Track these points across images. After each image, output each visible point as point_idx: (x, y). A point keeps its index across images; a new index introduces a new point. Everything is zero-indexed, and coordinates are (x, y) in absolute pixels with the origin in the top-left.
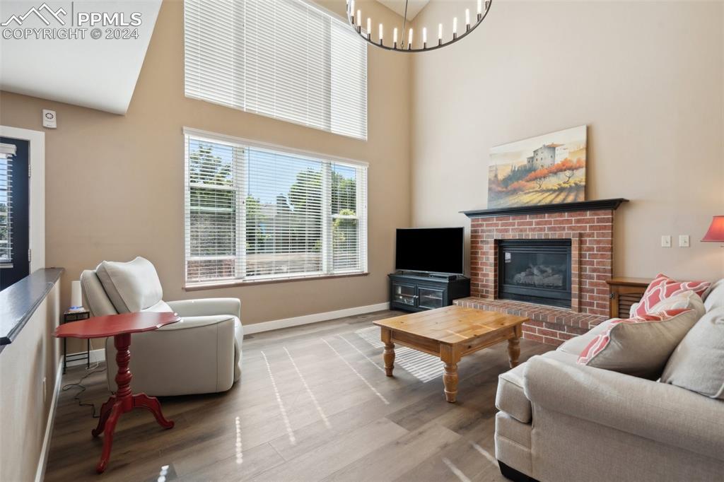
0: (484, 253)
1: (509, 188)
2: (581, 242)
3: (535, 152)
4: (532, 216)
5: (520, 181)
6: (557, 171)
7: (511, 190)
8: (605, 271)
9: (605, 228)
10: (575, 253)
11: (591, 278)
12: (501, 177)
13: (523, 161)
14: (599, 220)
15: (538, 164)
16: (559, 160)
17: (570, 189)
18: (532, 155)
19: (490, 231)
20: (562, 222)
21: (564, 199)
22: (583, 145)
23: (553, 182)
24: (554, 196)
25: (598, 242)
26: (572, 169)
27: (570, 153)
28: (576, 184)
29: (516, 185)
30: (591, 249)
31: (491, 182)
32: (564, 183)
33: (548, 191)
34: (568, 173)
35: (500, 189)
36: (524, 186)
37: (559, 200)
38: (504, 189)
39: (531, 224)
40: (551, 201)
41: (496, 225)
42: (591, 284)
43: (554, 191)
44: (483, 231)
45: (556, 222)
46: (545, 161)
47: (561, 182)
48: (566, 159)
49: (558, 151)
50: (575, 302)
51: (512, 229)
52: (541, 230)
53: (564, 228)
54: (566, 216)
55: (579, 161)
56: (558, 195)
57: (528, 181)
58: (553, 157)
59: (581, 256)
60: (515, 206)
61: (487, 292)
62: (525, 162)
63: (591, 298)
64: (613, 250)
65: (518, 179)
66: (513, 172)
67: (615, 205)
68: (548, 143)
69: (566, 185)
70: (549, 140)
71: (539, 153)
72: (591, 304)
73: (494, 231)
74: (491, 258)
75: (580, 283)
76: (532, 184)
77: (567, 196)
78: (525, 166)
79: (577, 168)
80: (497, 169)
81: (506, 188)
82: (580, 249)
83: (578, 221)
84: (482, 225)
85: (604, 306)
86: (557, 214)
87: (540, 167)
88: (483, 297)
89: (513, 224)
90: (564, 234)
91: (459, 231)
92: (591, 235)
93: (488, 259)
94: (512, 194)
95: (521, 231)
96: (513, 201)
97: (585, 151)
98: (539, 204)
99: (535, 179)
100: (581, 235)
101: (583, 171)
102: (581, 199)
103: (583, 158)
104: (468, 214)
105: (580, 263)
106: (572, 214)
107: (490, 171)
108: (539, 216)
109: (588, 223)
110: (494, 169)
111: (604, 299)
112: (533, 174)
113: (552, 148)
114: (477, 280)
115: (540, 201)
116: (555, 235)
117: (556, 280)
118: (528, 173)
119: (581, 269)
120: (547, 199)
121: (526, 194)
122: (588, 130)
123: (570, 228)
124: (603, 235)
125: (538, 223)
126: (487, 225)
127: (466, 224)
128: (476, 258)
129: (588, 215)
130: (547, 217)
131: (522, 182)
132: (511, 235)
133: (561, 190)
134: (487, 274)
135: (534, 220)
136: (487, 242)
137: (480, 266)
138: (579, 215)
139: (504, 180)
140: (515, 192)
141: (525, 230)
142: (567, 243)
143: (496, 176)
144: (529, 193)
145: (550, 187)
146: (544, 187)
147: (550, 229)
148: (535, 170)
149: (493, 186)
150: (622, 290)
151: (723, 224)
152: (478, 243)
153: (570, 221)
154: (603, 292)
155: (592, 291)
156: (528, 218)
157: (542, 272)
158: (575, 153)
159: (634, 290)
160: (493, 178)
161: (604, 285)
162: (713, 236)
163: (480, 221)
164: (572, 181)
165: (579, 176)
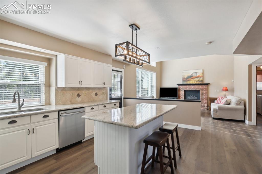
0: (181, 93)
1: (187, 80)
2: (202, 91)
6: (197, 77)
8: (206, 96)
9: (206, 88)
10: (201, 93)
11: (204, 97)
12: (185, 77)
13: (190, 75)
14: (205, 87)
15: (193, 75)
16: (198, 75)
17: (200, 81)
18: (192, 74)
20: (198, 87)
21: (199, 83)
22: (202, 73)
23: (196, 79)
24: (196, 82)
25: (205, 91)
26: (200, 77)
29: (189, 79)
31: (183, 78)
33: (195, 81)
34: (199, 78)
35: (185, 80)
41: (184, 87)
42: (204, 98)
43: (197, 81)
44: (181, 88)
45: (197, 87)
46: (195, 75)
49: (197, 73)
53: (199, 88)
54: (199, 86)
58: (196, 74)
59: (202, 93)
63: (204, 101)
64: (207, 92)
65: (189, 78)
66: (188, 76)
67: (207, 84)
68: (195, 72)
70: (196, 71)
72: (204, 102)
73: (183, 89)
74: (183, 94)
75: (202, 98)
76: (193, 80)
79: (201, 77)
82: (202, 92)
84: (181, 87)
85: (206, 102)
86: (197, 85)
89: (188, 87)
90: (199, 89)
91: (177, 88)
92: (203, 90)
93: (182, 94)
95: (190, 88)
96: (188, 83)
99: (193, 78)
101: (202, 78)
102: (202, 83)
103: (202, 75)
104: (178, 85)
105: (202, 95)
107: (183, 76)
111: (206, 101)
112: (192, 77)
113: (196, 73)
116: (197, 89)
118: (191, 77)
119: (202, 96)
120: (195, 83)
121: (191, 81)
122: (203, 70)
123: (200, 88)
124: (206, 90)
125: (193, 87)
126: (182, 87)
127: (177, 86)
128: (179, 94)
129: (203, 86)
130: (195, 86)
131: (190, 79)
132: (188, 89)
133: (198, 81)
134: (182, 97)
136: (182, 91)
137: (180, 96)
139: (186, 78)
140: (188, 81)
142: (199, 91)
143: (184, 77)
145: (196, 80)
146: (195, 80)
147: (196, 88)
148: (193, 77)
149: (183, 79)
150: (211, 99)
151: (225, 88)
152: (180, 91)
153: (200, 87)
154: (206, 100)
155: (204, 100)
156: (191, 86)
157: (193, 97)
158: (201, 74)
159: (213, 99)
160: (183, 77)
161: (206, 98)
162: (223, 90)
163: (180, 86)
164: (200, 80)
165: (201, 79)
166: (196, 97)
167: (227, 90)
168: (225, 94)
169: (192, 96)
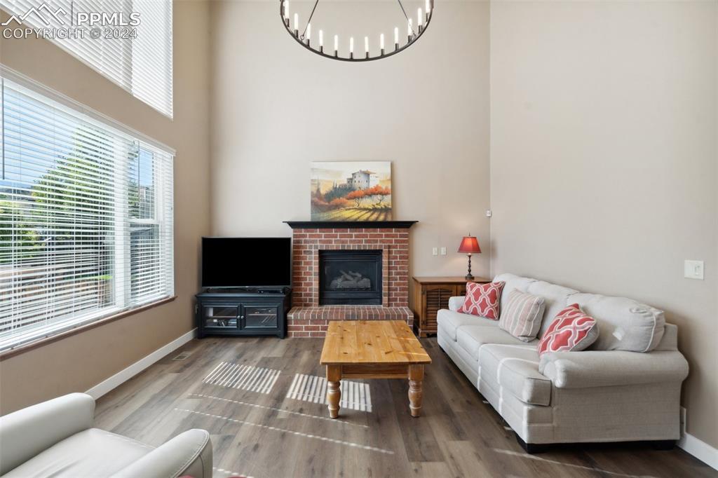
0: (307, 263)
1: (332, 203)
2: (389, 252)
3: (353, 174)
4: (352, 229)
5: (341, 198)
6: (371, 194)
7: (333, 205)
8: (404, 274)
9: (403, 241)
10: (385, 260)
11: (396, 279)
12: (323, 192)
13: (342, 181)
14: (401, 236)
15: (356, 185)
16: (372, 185)
17: (381, 210)
18: (351, 177)
19: (313, 242)
20: (376, 236)
21: (377, 218)
22: (389, 177)
23: (367, 203)
24: (369, 214)
25: (400, 252)
26: (383, 194)
27: (380, 181)
28: (385, 206)
29: (337, 201)
30: (396, 258)
31: (313, 195)
32: (377, 204)
33: (365, 209)
34: (379, 197)
35: (322, 203)
36: (345, 203)
37: (373, 218)
38: (327, 204)
39: (351, 236)
40: (368, 218)
41: (319, 236)
42: (396, 284)
43: (370, 210)
44: (306, 242)
45: (371, 236)
46: (361, 183)
47: (375, 204)
48: (377, 186)
49: (372, 177)
50: (385, 299)
51: (335, 241)
52: (360, 242)
53: (376, 241)
54: (378, 231)
55: (387, 188)
56: (372, 214)
57: (348, 199)
58: (368, 181)
59: (389, 263)
60: (338, 220)
61: (311, 300)
62: (345, 182)
63: (396, 295)
64: (407, 257)
65: (340, 196)
66: (335, 188)
67: (408, 225)
68: (364, 169)
69: (378, 207)
70: (365, 167)
71: (357, 176)
72: (396, 300)
73: (313, 244)
74: (315, 267)
75: (389, 284)
76: (352, 202)
77: (379, 215)
78: (345, 185)
79: (386, 194)
80: (319, 184)
81: (329, 202)
82: (389, 258)
83: (386, 236)
84: (305, 236)
85: (404, 300)
86: (371, 229)
87: (358, 189)
88: (306, 305)
89: (336, 236)
90: (377, 246)
91: (289, 239)
92: (396, 247)
93: (311, 268)
94: (334, 209)
95: (343, 242)
96: (336, 216)
97: (390, 182)
98: (358, 220)
99: (354, 198)
100: (389, 247)
101: (390, 196)
102: (389, 219)
103: (390, 187)
104: (293, 225)
105: (389, 268)
106: (383, 230)
107: (312, 184)
108: (358, 229)
109: (393, 237)
110: (316, 183)
111: (404, 295)
112: (352, 193)
113: (367, 174)
114: (300, 290)
115: (359, 218)
116: (372, 246)
117: (365, 283)
118: (346, 192)
119: (389, 274)
120: (364, 216)
121: (346, 210)
122: (392, 165)
123: (381, 241)
124: (402, 247)
125: (356, 236)
126: (310, 236)
127: (288, 233)
128: (299, 269)
129: (393, 231)
130: (364, 231)
131: (343, 199)
132: (334, 246)
133: (375, 210)
134: (311, 282)
135: (354, 233)
136: (310, 253)
137: (303, 276)
138: (388, 231)
139: (326, 195)
140: (337, 207)
141: (347, 242)
142: (379, 252)
143: (318, 190)
144: (350, 209)
145: (366, 206)
146: (362, 206)
147: (366, 242)
148: (354, 190)
149: (316, 199)
150: (429, 288)
151: (469, 243)
152: (300, 253)
153: (381, 236)
154: (403, 289)
155: (396, 289)
156: (349, 232)
157: (354, 277)
158: (383, 181)
159: (435, 287)
160: (315, 192)
161: (404, 284)
162: (462, 249)
163: (303, 232)
164: (383, 204)
165: (387, 200)
166: (365, 279)
167: (476, 249)
168: (470, 266)
169: (349, 277)
